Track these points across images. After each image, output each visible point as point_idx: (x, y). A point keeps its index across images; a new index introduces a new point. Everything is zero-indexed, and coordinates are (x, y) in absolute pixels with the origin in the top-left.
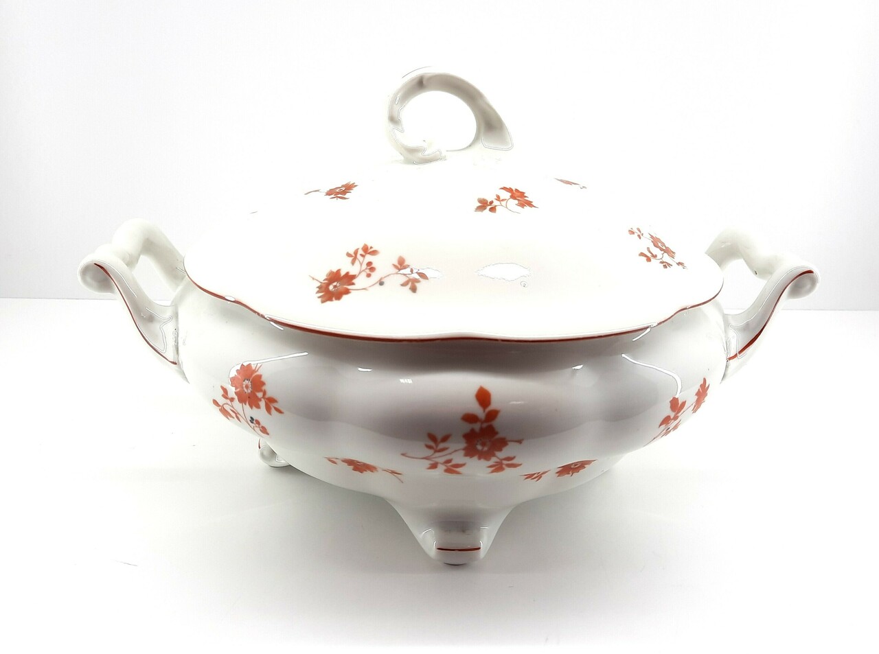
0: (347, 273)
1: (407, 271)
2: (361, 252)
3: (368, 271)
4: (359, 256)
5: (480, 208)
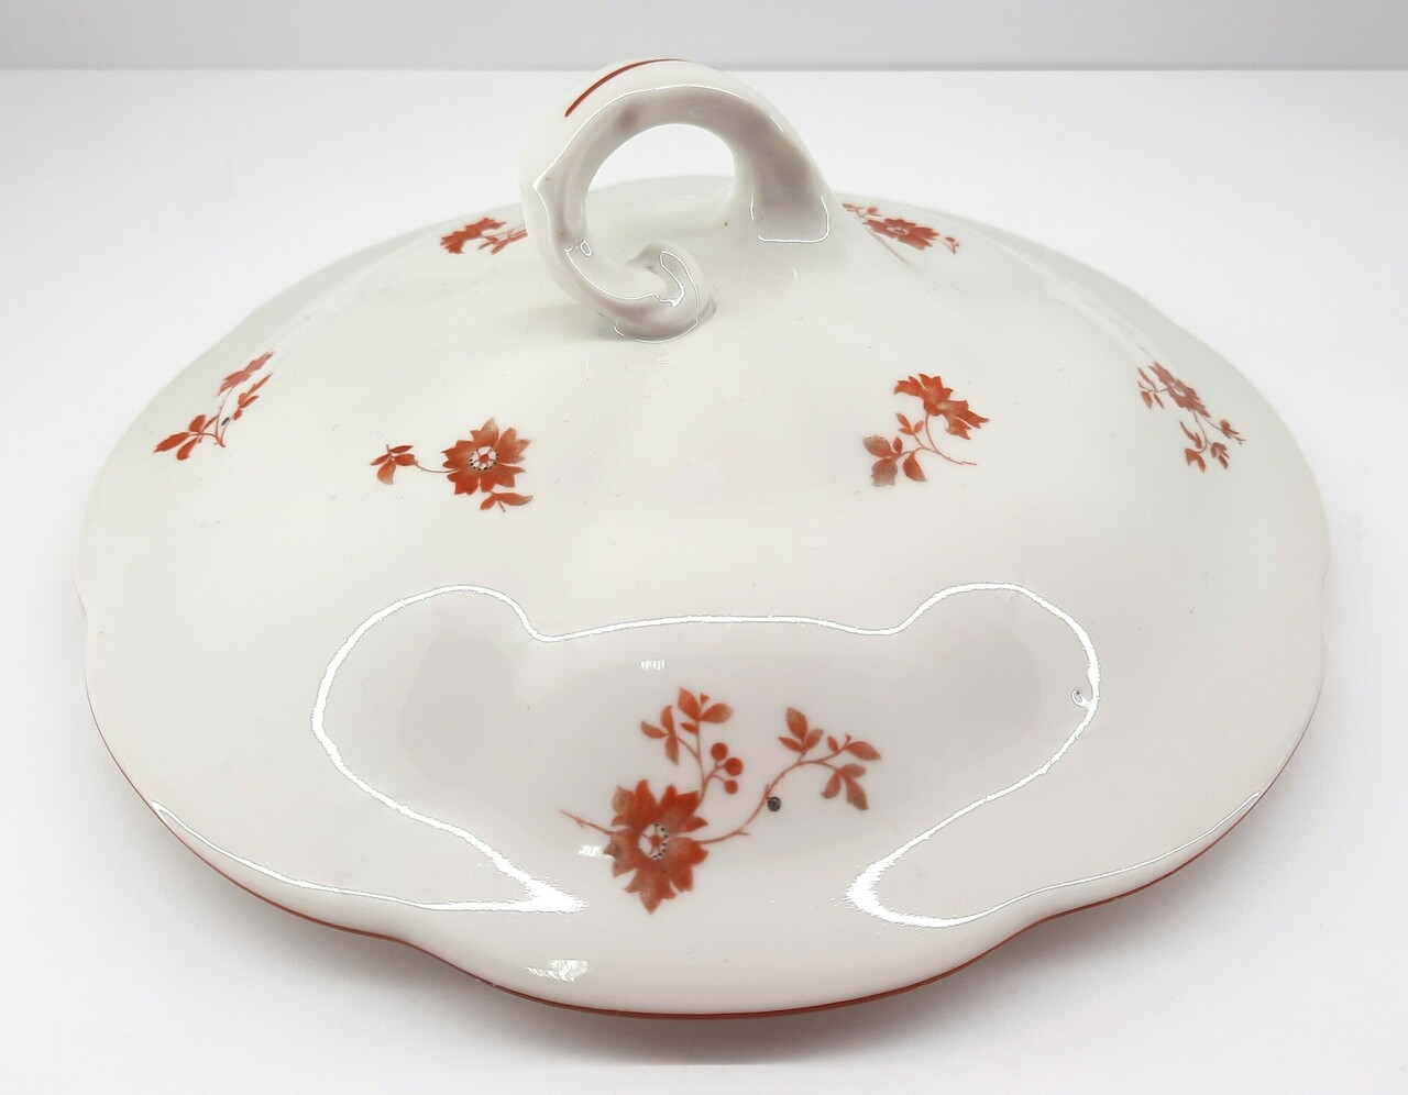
0: (671, 791)
1: (821, 750)
2: (680, 717)
3: (723, 773)
4: (682, 734)
5: (883, 472)
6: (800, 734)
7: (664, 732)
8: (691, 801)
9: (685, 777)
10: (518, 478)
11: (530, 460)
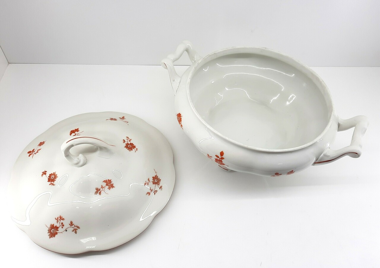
0: (56, 226)
1: (73, 226)
2: (59, 218)
3: (62, 226)
4: (59, 220)
5: (96, 193)
6: (71, 224)
7: (57, 219)
8: (58, 228)
9: (58, 225)
10: (55, 181)
11: (57, 179)
